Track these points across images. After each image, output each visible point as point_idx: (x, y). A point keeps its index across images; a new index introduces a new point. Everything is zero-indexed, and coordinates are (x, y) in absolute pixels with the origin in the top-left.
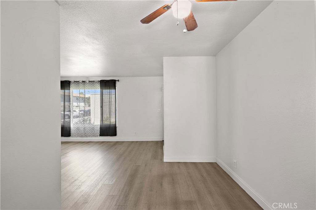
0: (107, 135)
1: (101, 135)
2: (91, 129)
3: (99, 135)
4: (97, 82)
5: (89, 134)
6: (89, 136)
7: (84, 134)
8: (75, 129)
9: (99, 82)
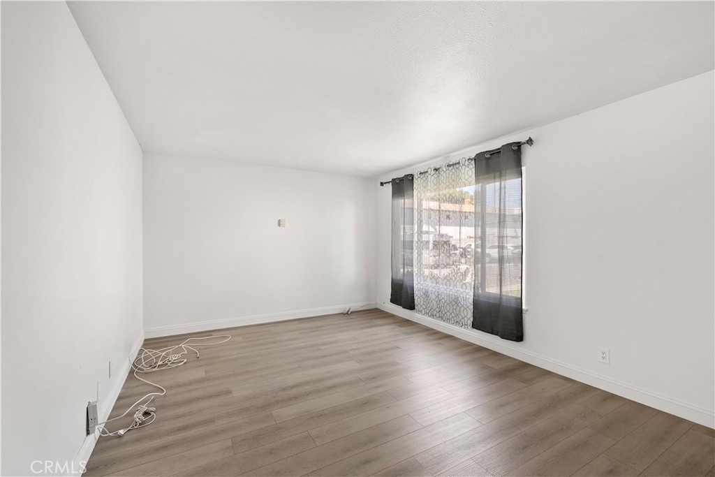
0: (492, 331)
1: (476, 325)
2: (451, 300)
3: (470, 322)
4: (467, 163)
5: (448, 314)
6: (448, 320)
7: (438, 310)
8: (422, 294)
9: (473, 162)
